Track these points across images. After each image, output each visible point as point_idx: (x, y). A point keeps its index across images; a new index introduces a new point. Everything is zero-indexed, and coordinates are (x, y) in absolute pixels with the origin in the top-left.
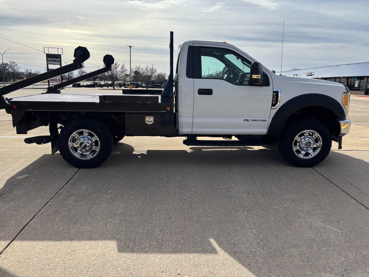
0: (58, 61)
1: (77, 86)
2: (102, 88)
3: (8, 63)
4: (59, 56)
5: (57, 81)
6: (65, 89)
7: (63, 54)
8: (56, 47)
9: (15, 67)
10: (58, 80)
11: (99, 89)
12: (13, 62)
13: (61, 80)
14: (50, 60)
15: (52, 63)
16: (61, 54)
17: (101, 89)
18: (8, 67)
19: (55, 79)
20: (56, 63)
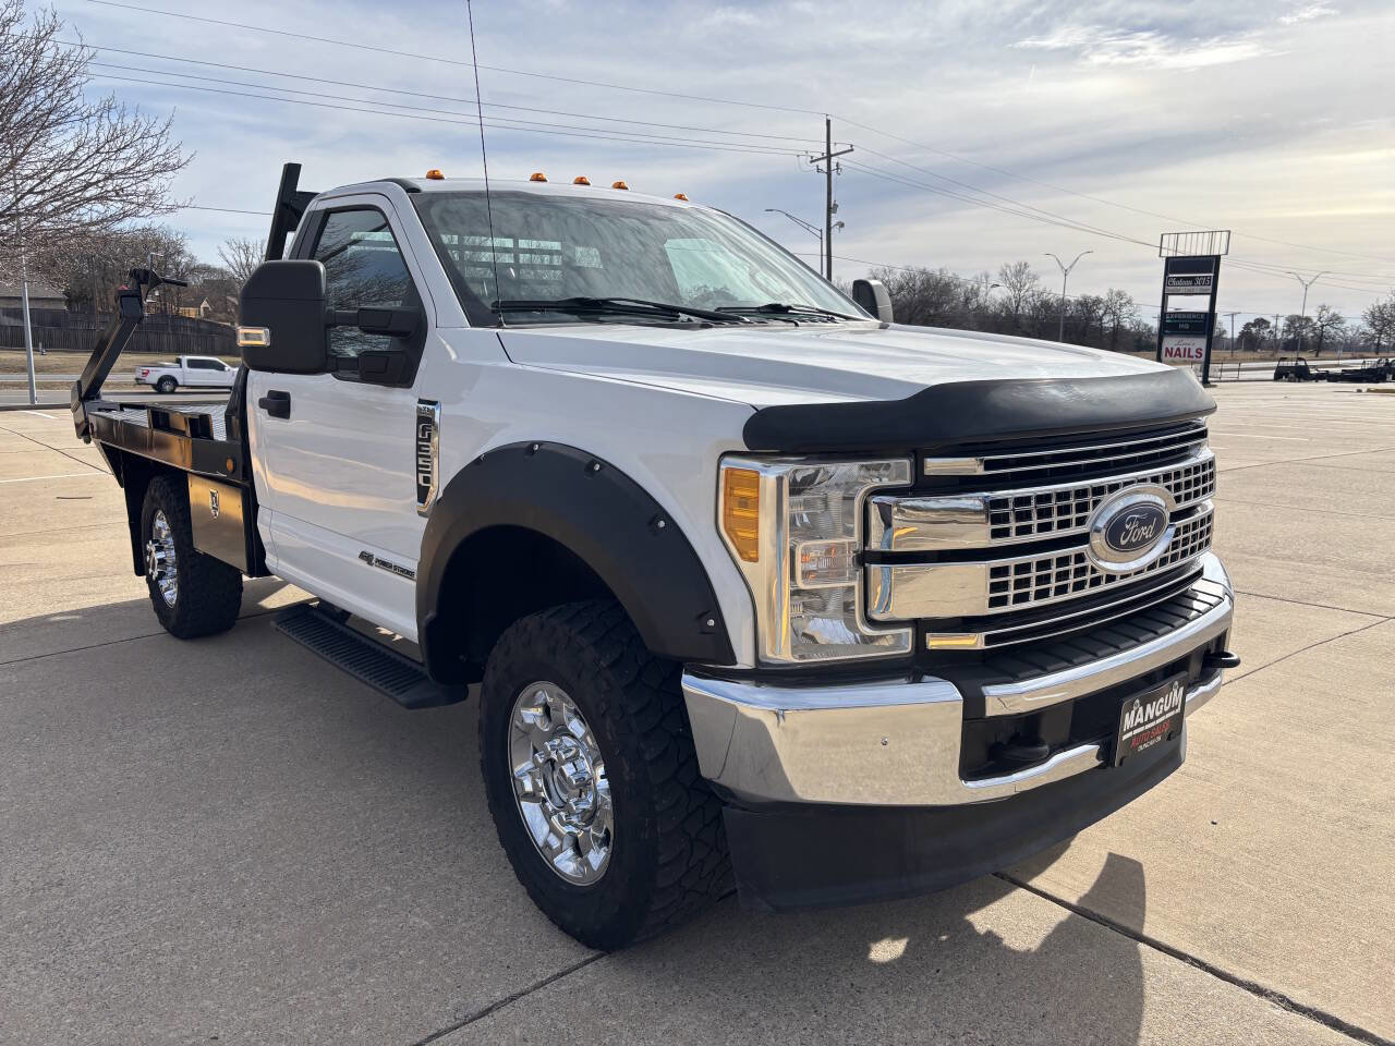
0: (1205, 282)
1: (1292, 375)
2: (1373, 386)
3: (1104, 296)
4: (1211, 262)
5: (1189, 356)
6: (1215, 386)
7: (1227, 254)
8: (1206, 230)
9: (1124, 310)
10: (1193, 353)
11: (1359, 391)
12: (1120, 295)
13: (1204, 353)
14: (1178, 279)
15: (1183, 289)
16: (1222, 252)
17: (1369, 391)
18: (1101, 312)
19: (1182, 351)
20: (1197, 289)
